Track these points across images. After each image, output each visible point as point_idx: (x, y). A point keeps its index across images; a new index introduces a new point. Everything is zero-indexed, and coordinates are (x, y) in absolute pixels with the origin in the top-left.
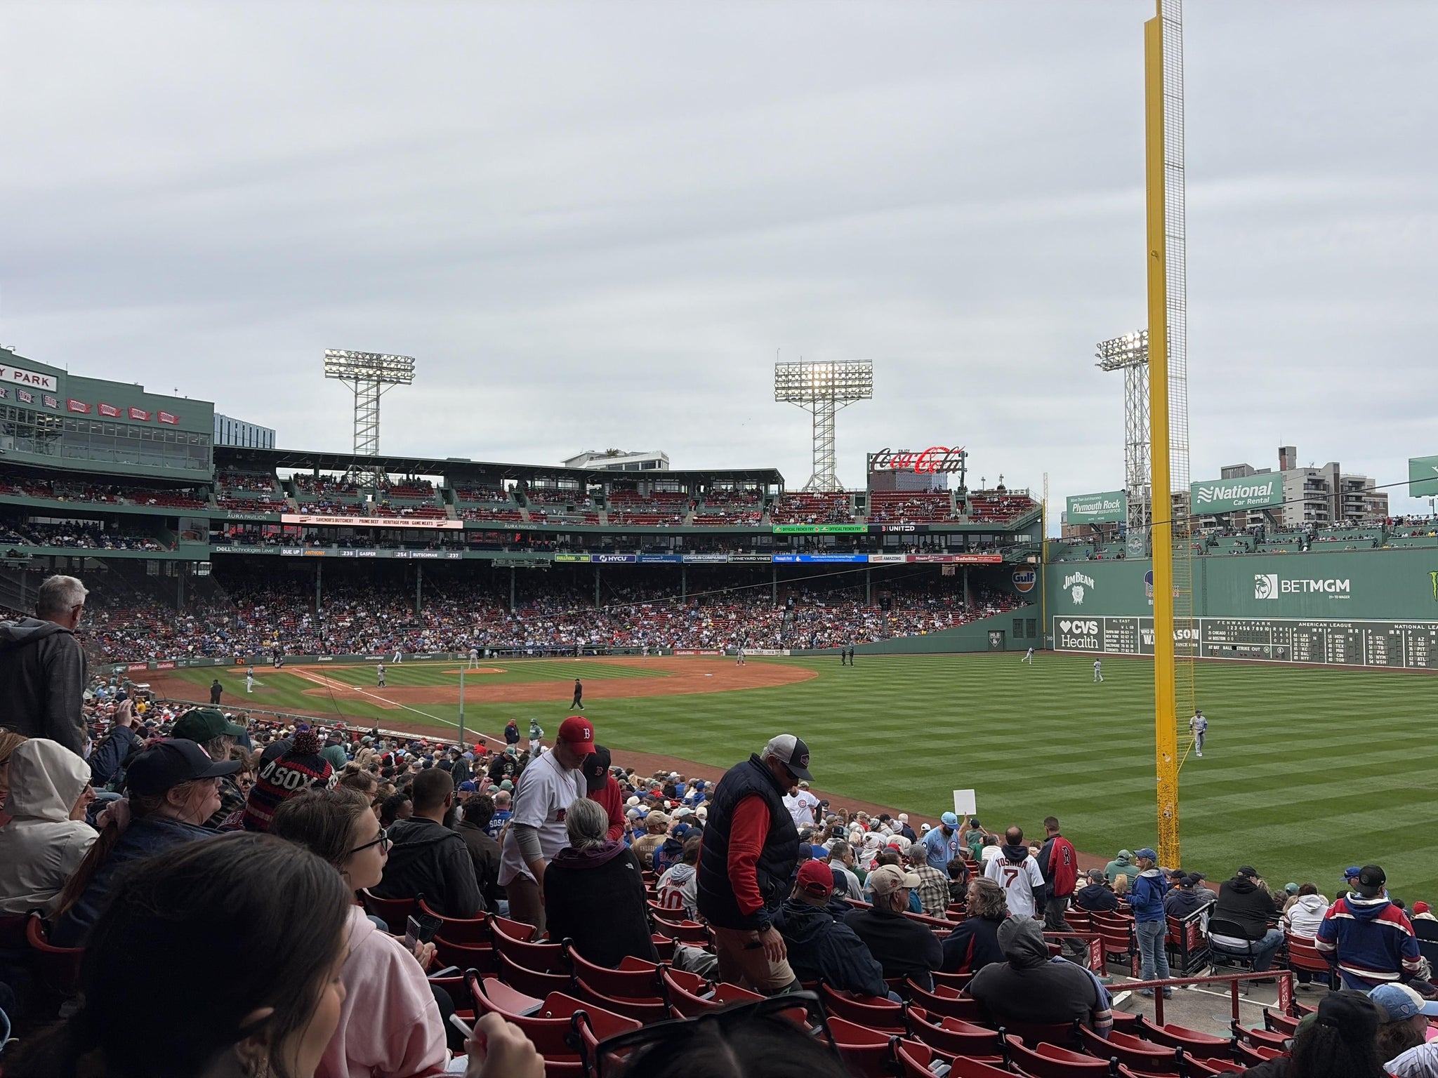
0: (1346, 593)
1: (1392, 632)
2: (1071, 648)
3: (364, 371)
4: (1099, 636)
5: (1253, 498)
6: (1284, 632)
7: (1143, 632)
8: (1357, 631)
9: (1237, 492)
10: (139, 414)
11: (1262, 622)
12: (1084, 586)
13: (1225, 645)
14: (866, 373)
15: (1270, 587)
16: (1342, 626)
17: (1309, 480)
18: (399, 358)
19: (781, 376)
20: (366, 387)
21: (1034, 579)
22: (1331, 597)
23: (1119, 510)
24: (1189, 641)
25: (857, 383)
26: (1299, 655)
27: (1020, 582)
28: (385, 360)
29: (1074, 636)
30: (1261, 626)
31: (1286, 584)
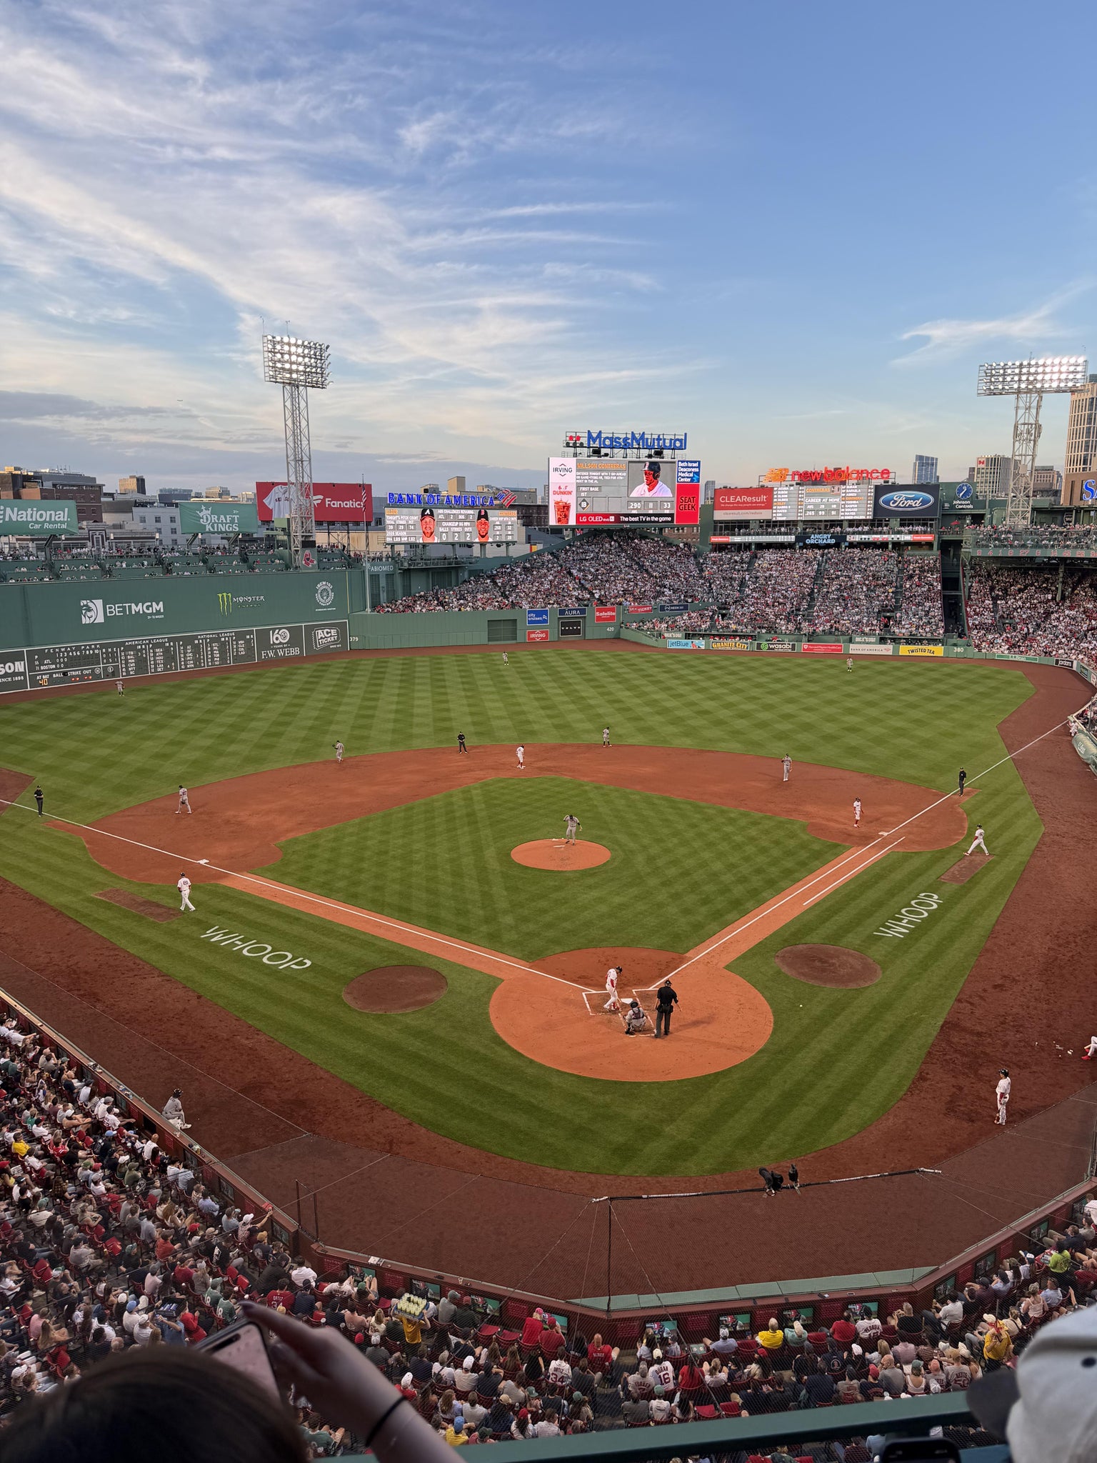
0: (161, 614)
1: (196, 642)
5: (50, 522)
6: (112, 652)
8: (172, 644)
9: (32, 515)
11: (91, 646)
13: (55, 673)
15: (96, 612)
16: (161, 641)
22: (149, 617)
24: (15, 674)
26: (128, 672)
30: (91, 649)
31: (110, 608)
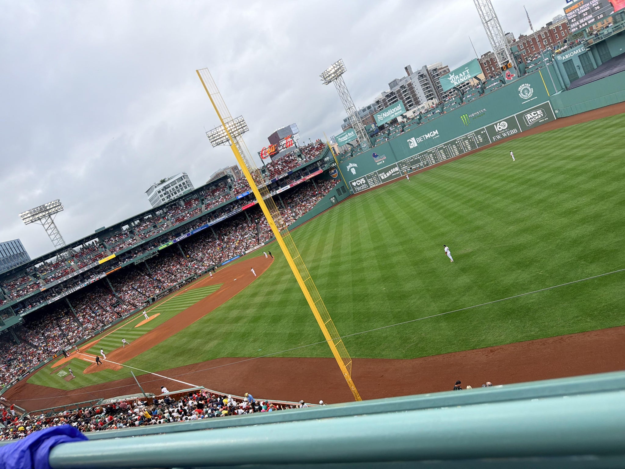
0: (438, 135)
1: (457, 142)
2: (359, 191)
3: (41, 215)
4: (367, 183)
5: (396, 112)
6: (424, 156)
7: (380, 175)
8: (446, 146)
9: (390, 112)
11: (416, 156)
12: (354, 167)
13: (408, 169)
14: (242, 121)
15: (413, 143)
16: (441, 147)
17: (419, 76)
18: (53, 202)
19: (210, 137)
20: (45, 220)
21: (337, 172)
22: (433, 138)
23: (354, 135)
24: (396, 172)
25: (240, 127)
26: (432, 163)
27: (333, 175)
28: (47, 206)
29: (358, 186)
30: (416, 157)
31: (418, 139)
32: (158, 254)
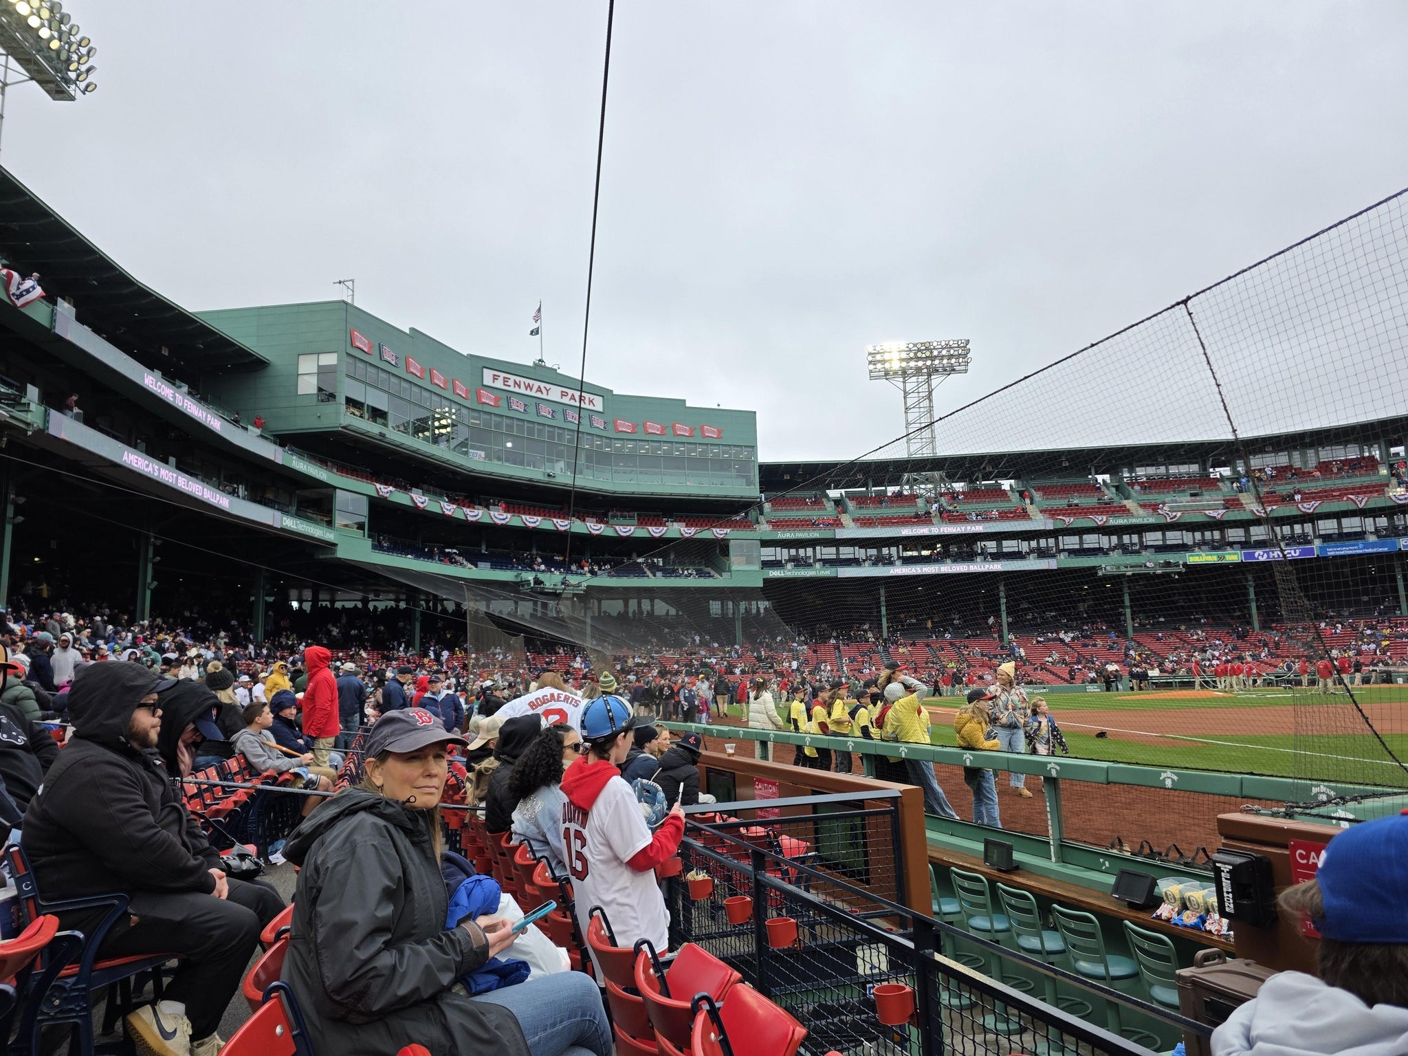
3: (912, 364)
10: (683, 430)
18: (951, 343)
20: (915, 383)
28: (934, 348)
32: (1179, 573)
